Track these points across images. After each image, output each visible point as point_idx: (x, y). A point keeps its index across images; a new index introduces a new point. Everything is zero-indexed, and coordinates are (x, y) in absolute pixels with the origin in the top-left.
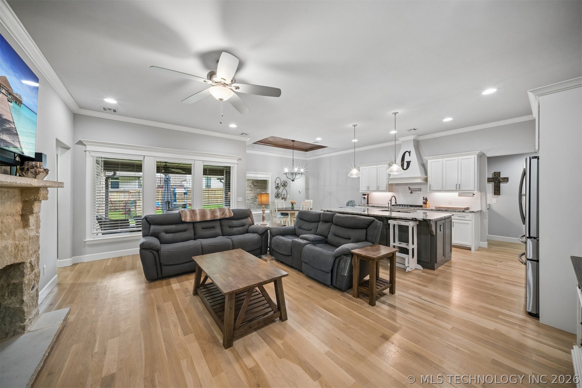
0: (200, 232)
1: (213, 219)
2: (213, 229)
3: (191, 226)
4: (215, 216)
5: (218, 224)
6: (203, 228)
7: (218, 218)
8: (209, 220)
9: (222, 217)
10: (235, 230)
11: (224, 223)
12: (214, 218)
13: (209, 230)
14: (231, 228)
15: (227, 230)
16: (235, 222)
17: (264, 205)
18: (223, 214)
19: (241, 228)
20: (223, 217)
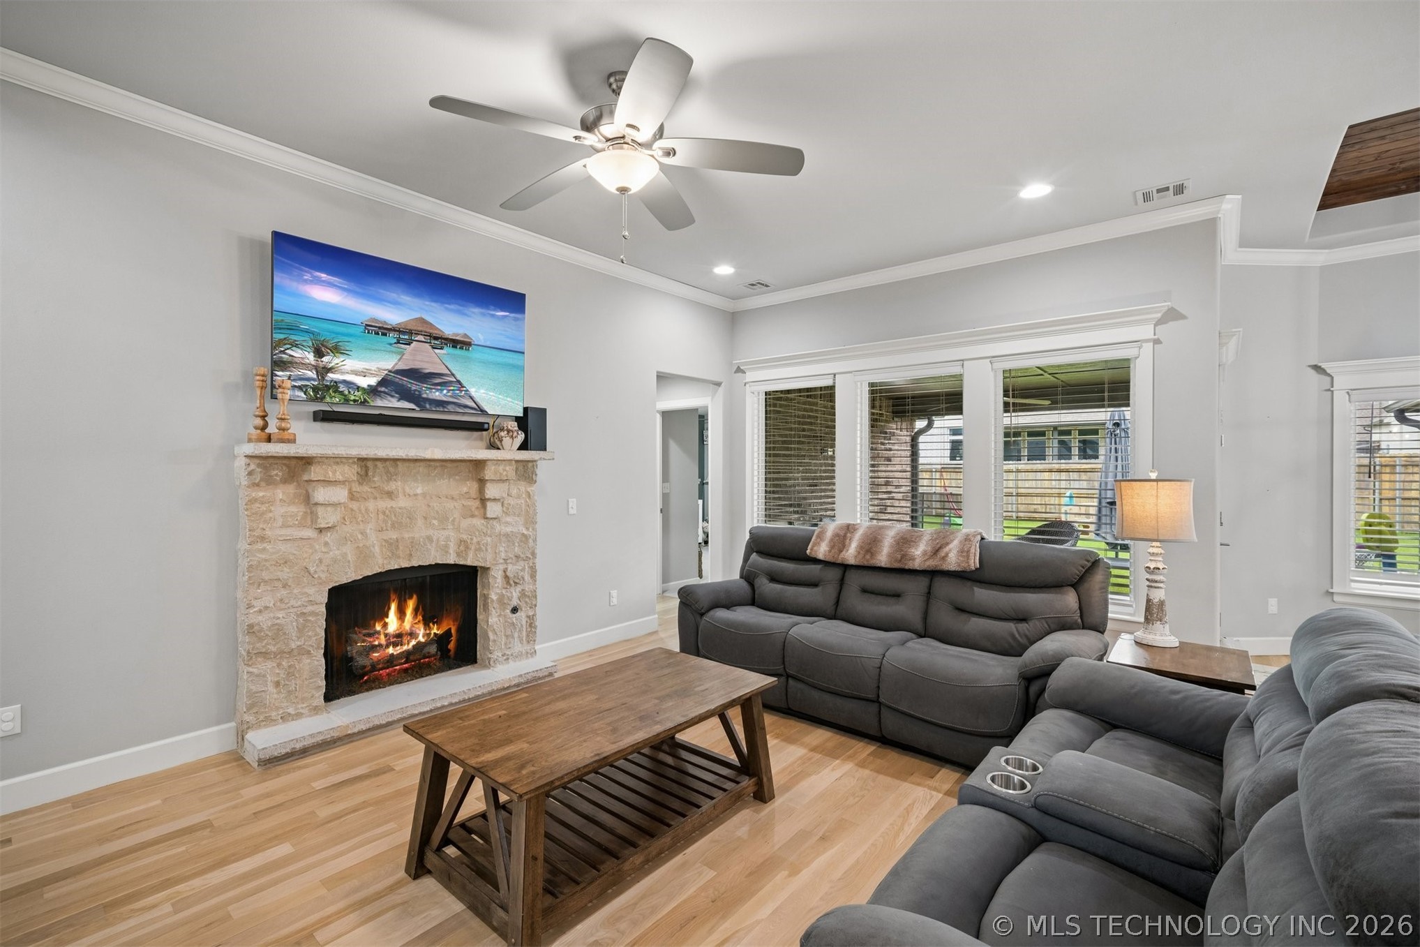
0: (856, 602)
1: (896, 565)
2: (892, 600)
3: (834, 574)
4: (903, 556)
5: (914, 588)
6: (865, 591)
7: (917, 564)
8: (883, 565)
9: (928, 563)
10: (977, 625)
11: (944, 588)
12: (900, 561)
13: (880, 598)
14: (964, 616)
15: (944, 617)
16: (983, 596)
17: (1158, 544)
18: (936, 552)
19: (1011, 626)
20: (931, 564)
